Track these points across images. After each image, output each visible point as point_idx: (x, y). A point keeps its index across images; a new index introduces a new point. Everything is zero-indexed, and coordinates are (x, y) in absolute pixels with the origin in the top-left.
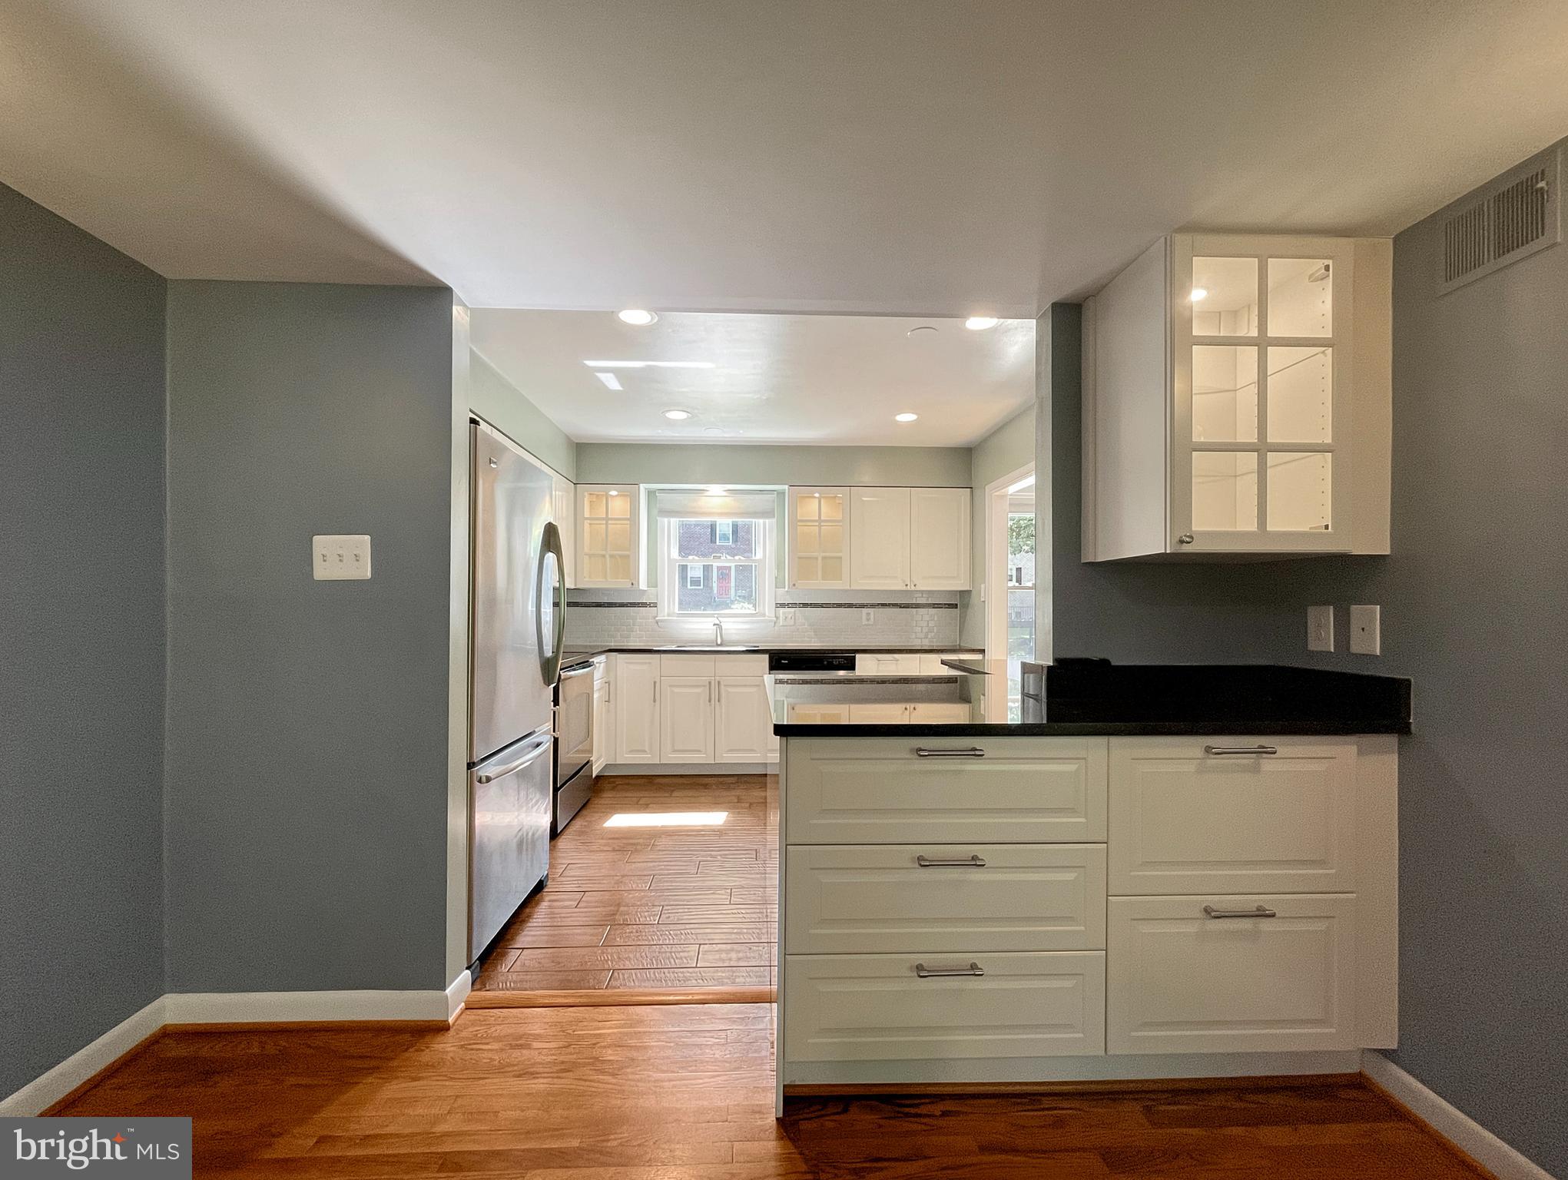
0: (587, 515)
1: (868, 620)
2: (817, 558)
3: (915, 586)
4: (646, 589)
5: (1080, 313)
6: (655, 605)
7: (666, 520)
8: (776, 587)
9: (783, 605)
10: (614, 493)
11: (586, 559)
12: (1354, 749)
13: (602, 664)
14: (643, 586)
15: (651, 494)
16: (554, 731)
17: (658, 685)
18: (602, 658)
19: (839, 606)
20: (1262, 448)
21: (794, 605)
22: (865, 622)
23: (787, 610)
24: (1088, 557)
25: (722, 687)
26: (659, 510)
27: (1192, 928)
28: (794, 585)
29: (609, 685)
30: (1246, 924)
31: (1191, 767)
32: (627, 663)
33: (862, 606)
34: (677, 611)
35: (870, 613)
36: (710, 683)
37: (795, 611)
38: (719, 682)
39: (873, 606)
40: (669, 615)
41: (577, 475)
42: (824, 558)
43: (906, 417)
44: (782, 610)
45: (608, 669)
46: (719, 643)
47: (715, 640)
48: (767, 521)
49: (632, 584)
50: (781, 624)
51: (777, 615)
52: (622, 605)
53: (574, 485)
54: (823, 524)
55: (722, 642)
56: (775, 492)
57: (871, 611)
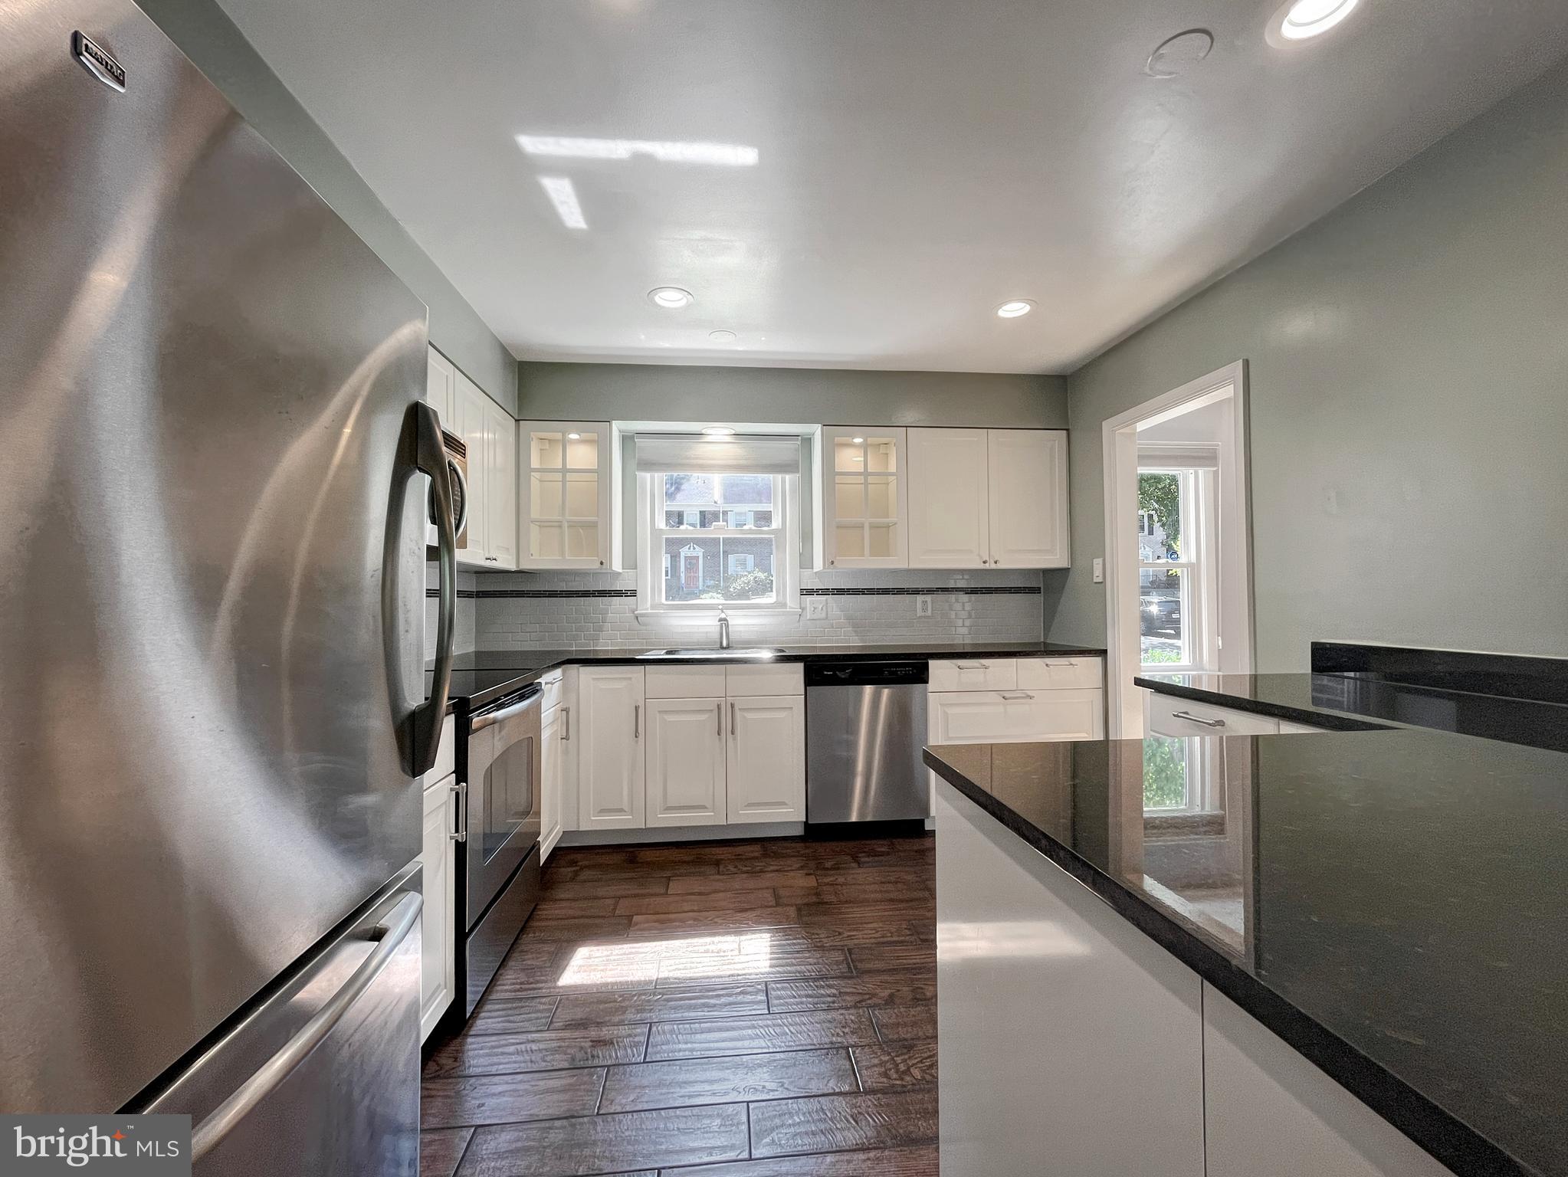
0: (535, 463)
1: (924, 610)
2: (862, 527)
3: (996, 562)
4: (621, 571)
6: (633, 593)
7: (648, 475)
8: (801, 568)
9: (810, 592)
10: (574, 436)
11: (534, 530)
13: (557, 684)
14: (617, 565)
15: (627, 439)
16: (457, 831)
17: (641, 711)
18: (557, 673)
19: (887, 591)
21: (825, 592)
22: (919, 613)
23: (815, 598)
25: (738, 714)
26: (638, 460)
28: (832, 563)
29: (568, 713)
32: (594, 679)
33: (916, 592)
34: (663, 600)
35: (926, 602)
36: (719, 707)
37: (826, 600)
38: (732, 706)
39: (930, 592)
40: (653, 607)
41: (520, 409)
42: (872, 525)
43: (1014, 310)
44: (809, 598)
45: (565, 690)
46: (725, 644)
47: (719, 640)
48: (788, 477)
49: (602, 563)
50: (808, 618)
51: (803, 606)
52: (586, 594)
53: (516, 420)
54: (870, 479)
55: (728, 644)
56: (800, 438)
57: (928, 598)
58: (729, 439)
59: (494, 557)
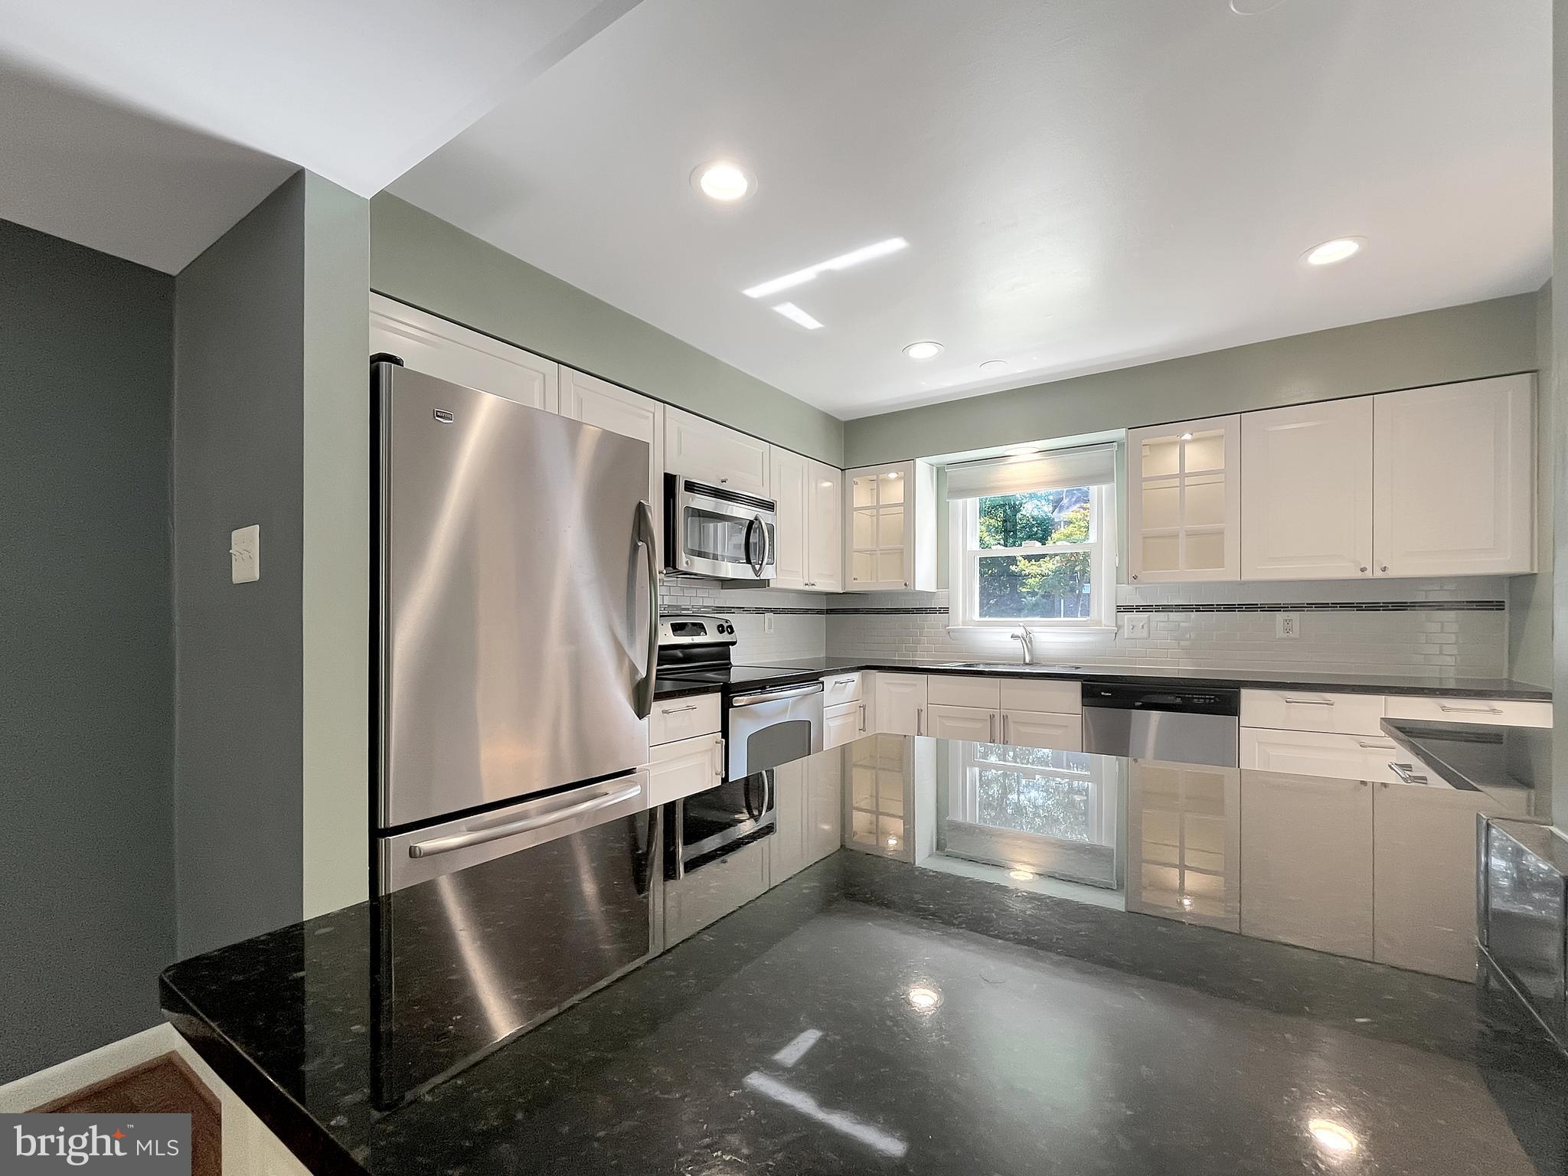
0: (857, 503)
1: (1286, 631)
2: (1176, 536)
3: (1385, 569)
4: (934, 590)
6: (946, 611)
7: (960, 501)
8: (1117, 583)
9: (1129, 609)
10: (889, 475)
13: (851, 684)
14: (923, 585)
15: (940, 471)
17: (924, 715)
18: (855, 676)
19: (1230, 608)
21: (1147, 609)
23: (1135, 615)
25: (1011, 726)
26: (951, 488)
28: (1135, 577)
29: (864, 709)
32: (886, 683)
33: (1275, 608)
34: (976, 616)
35: (1291, 620)
36: (992, 717)
37: (1148, 617)
38: (1005, 718)
40: (964, 623)
41: (845, 458)
42: (1191, 533)
43: (1333, 252)
44: (1127, 615)
45: (863, 690)
46: (1027, 661)
47: (1022, 656)
48: (1104, 487)
49: (906, 585)
50: (1126, 637)
51: (1119, 623)
52: (907, 611)
53: (842, 470)
54: (1187, 481)
55: (1032, 660)
56: (1115, 444)
57: (1294, 616)
58: (1038, 456)
59: (812, 582)
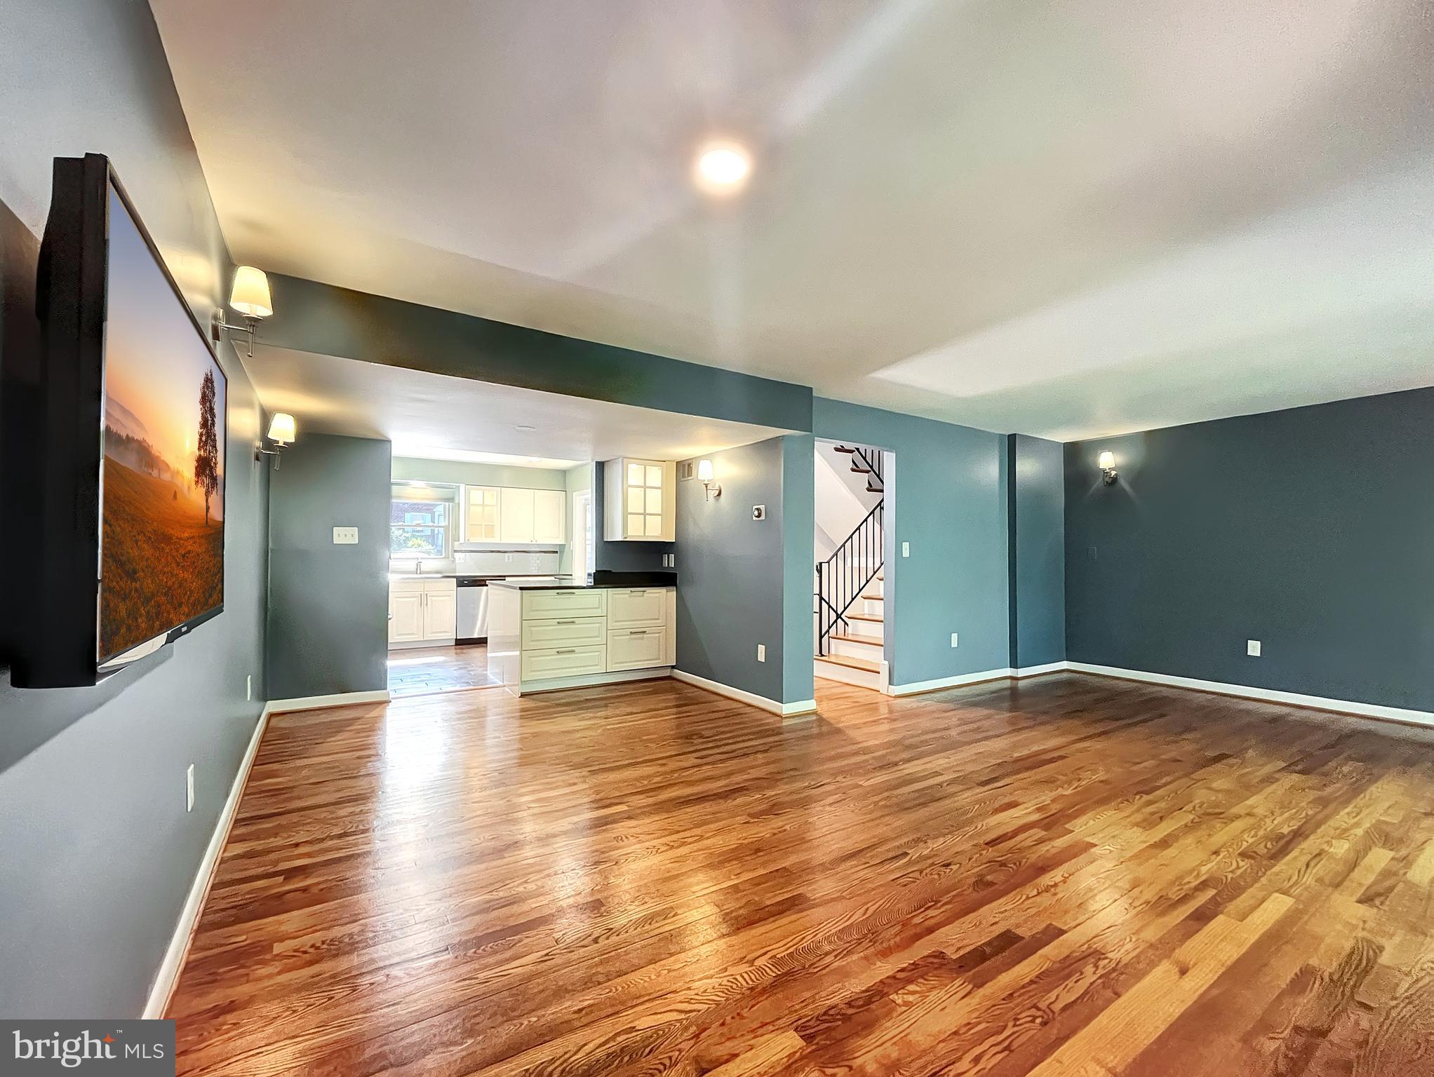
2: (481, 525)
5: (603, 466)
9: (458, 552)
12: (665, 590)
19: (492, 552)
20: (645, 514)
21: (465, 552)
23: (460, 554)
24: (605, 540)
25: (429, 598)
27: (628, 637)
28: (468, 539)
30: (641, 636)
31: (627, 596)
33: (506, 552)
36: (421, 595)
37: (466, 555)
38: (427, 594)
39: (511, 552)
42: (486, 525)
54: (485, 507)
55: (420, 572)
57: (510, 555)
